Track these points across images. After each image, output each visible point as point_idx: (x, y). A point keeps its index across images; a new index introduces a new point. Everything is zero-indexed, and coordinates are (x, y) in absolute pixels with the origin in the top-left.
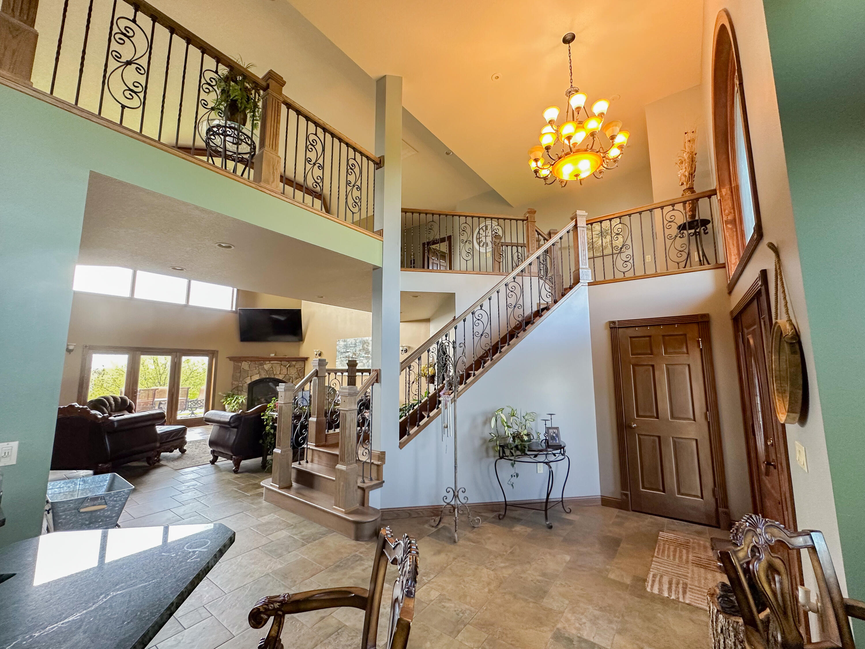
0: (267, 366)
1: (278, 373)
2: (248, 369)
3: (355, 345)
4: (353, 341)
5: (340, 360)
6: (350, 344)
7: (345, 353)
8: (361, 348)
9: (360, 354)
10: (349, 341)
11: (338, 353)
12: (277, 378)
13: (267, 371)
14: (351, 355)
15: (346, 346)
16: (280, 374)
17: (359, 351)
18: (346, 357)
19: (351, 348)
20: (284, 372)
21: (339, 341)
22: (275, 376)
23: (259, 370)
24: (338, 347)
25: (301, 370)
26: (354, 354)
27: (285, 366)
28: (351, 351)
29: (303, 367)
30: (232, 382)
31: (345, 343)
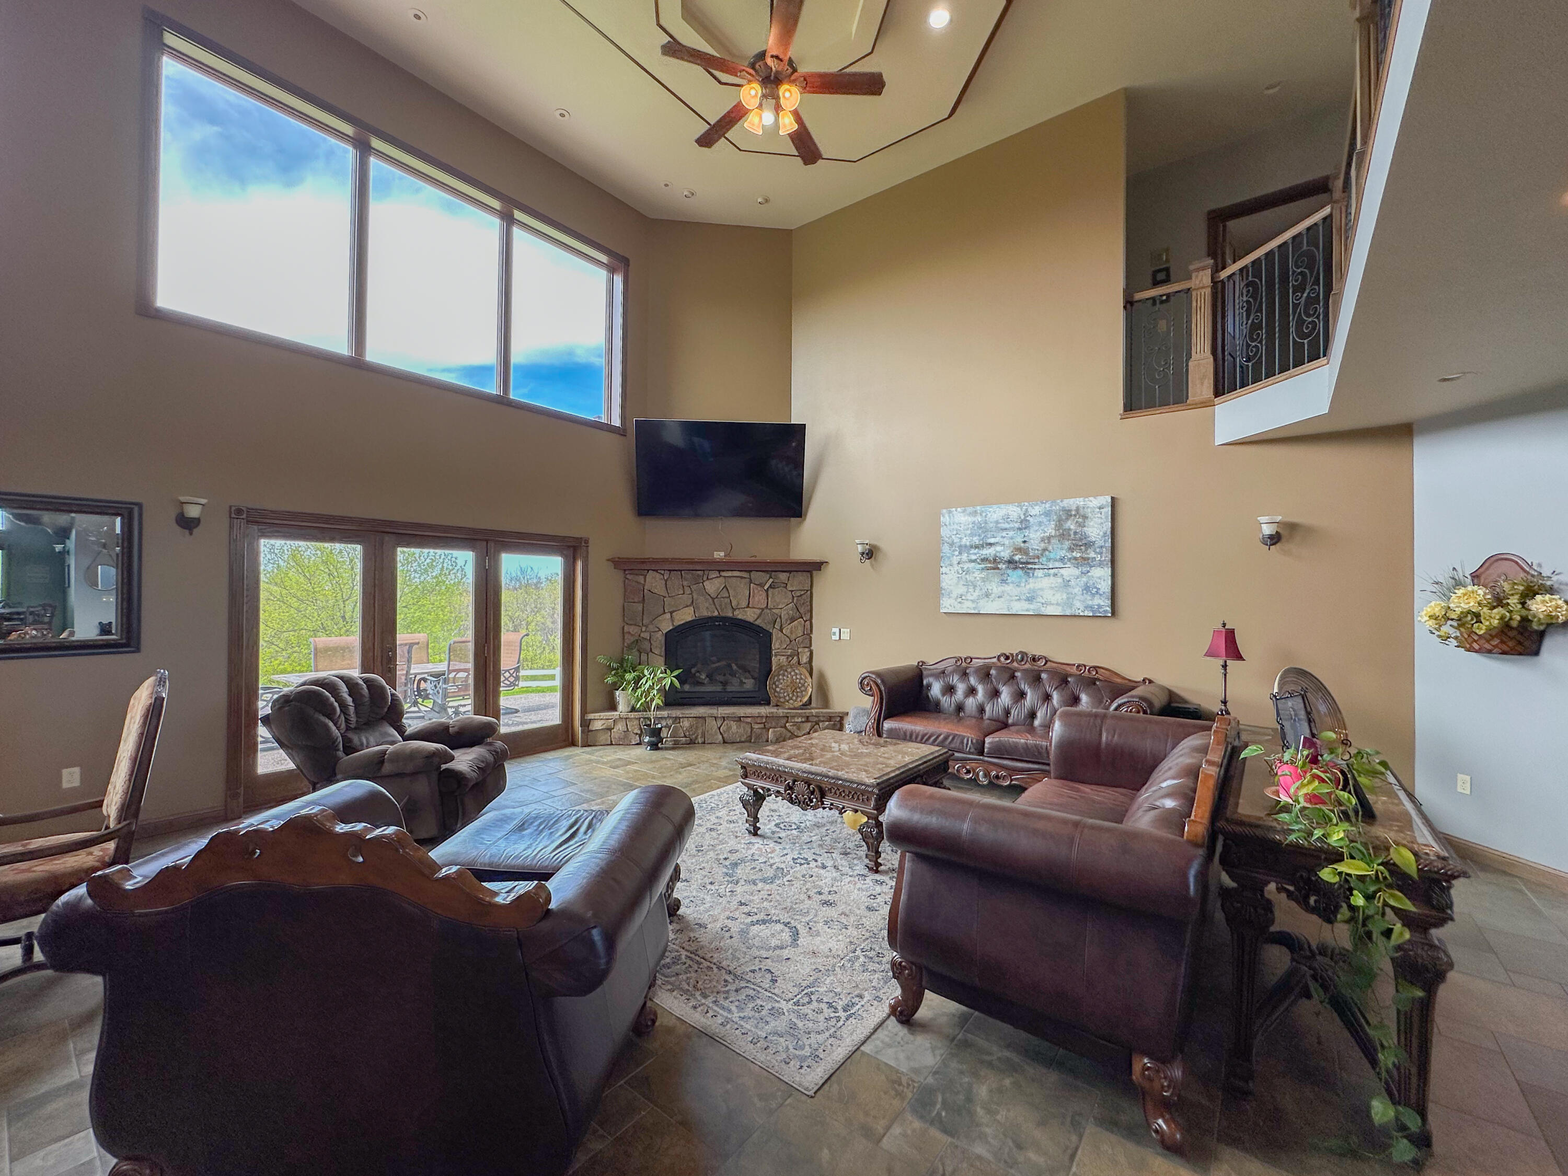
1: (744, 604)
2: (664, 593)
3: (1024, 524)
4: (1014, 511)
5: (956, 568)
6: (997, 522)
7: (976, 547)
8: (1050, 530)
9: (1045, 550)
10: (996, 513)
11: (946, 548)
12: (740, 617)
13: (713, 599)
14: (1006, 554)
15: (982, 528)
16: (748, 606)
17: (1043, 540)
18: (984, 560)
19: (1004, 534)
20: (758, 602)
21: (950, 512)
22: (736, 613)
23: (694, 594)
24: (945, 532)
25: (804, 597)
26: (1019, 550)
27: (761, 585)
28: (1006, 542)
29: (807, 587)
30: (623, 629)
31: (978, 518)
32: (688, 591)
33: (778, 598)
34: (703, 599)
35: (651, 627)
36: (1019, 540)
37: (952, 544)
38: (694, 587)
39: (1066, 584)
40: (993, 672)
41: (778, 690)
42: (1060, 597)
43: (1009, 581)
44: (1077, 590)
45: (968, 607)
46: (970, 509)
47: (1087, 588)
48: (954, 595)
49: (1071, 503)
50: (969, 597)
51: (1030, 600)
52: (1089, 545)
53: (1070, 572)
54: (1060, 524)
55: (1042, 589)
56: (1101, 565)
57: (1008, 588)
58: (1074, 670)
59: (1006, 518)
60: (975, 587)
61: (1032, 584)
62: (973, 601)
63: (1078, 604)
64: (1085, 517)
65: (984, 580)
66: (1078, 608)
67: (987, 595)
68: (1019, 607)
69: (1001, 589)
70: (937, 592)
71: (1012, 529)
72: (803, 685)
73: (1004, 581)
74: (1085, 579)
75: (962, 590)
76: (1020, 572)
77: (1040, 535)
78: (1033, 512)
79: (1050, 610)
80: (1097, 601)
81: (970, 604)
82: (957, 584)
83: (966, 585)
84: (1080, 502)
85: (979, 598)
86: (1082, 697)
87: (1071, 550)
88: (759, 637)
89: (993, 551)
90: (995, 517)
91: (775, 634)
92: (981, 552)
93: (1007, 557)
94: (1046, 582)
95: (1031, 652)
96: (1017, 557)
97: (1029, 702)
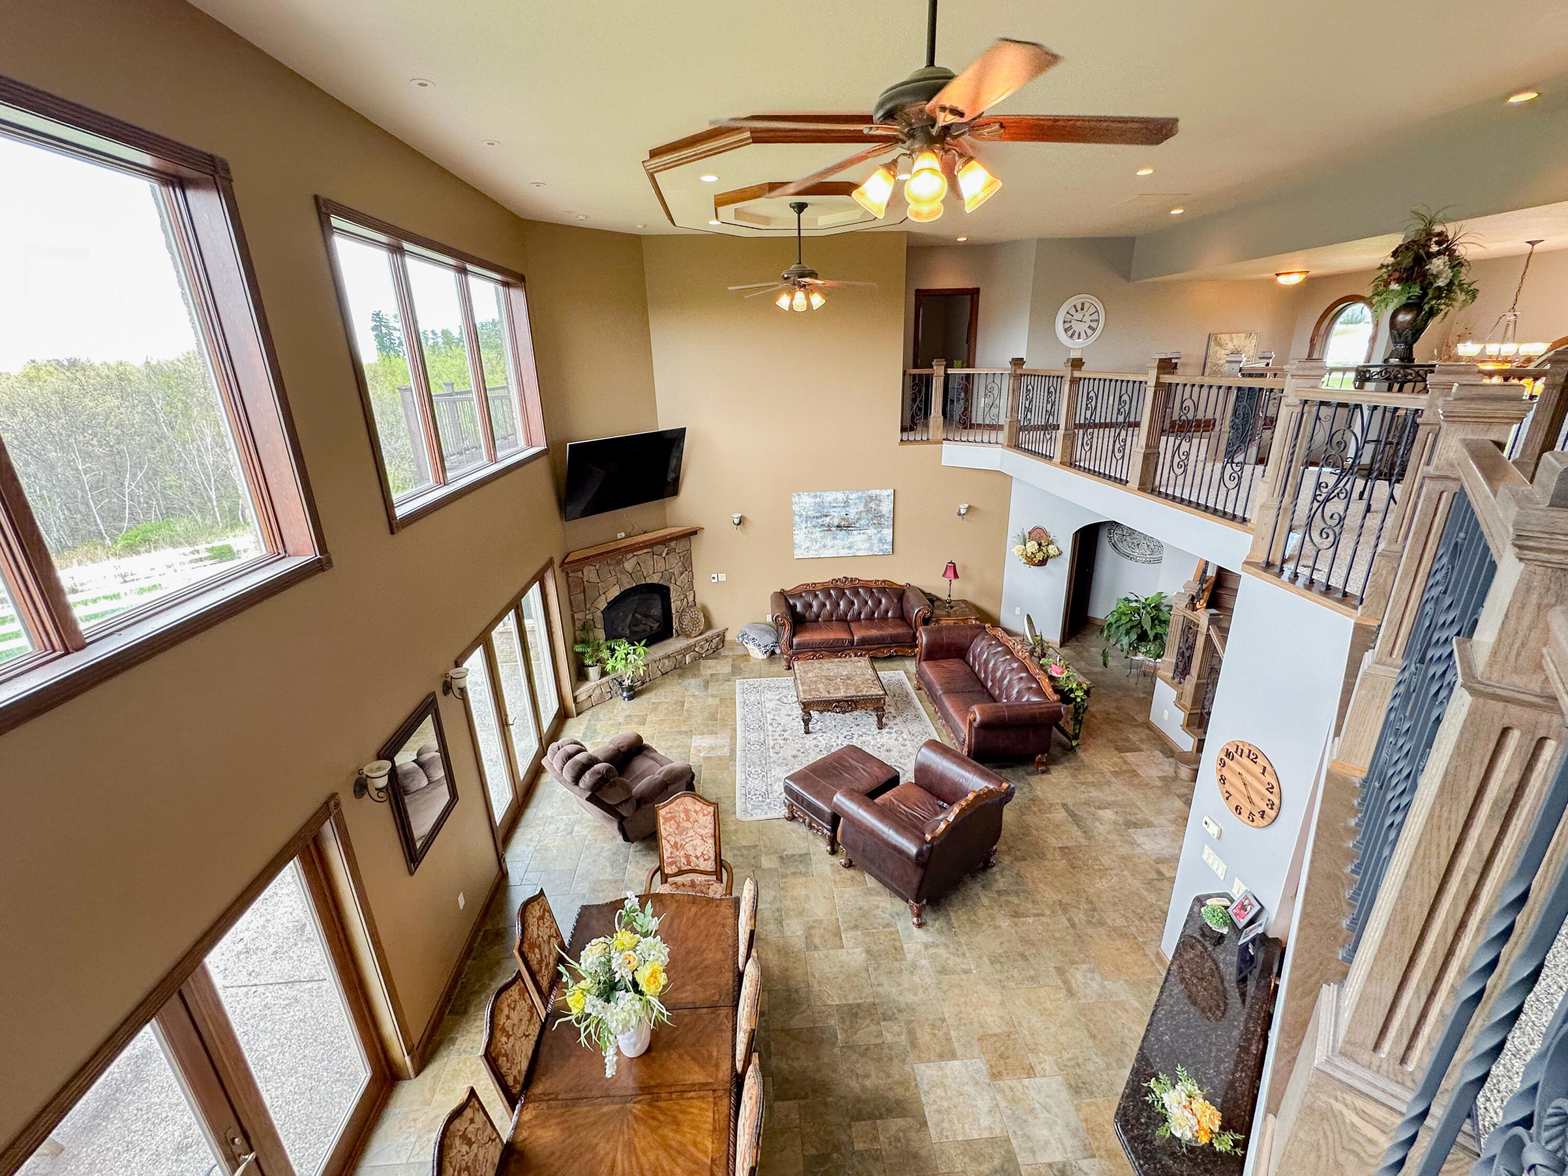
0: (629, 565)
1: (651, 572)
2: (598, 580)
3: (846, 504)
4: (840, 496)
5: (804, 530)
6: (830, 502)
7: (817, 518)
8: (861, 508)
9: (859, 519)
10: (829, 497)
11: (797, 519)
12: (649, 582)
13: (631, 574)
14: (836, 521)
15: (821, 505)
16: (654, 573)
17: (857, 513)
18: (823, 525)
19: (834, 510)
20: (661, 567)
21: (799, 495)
22: (647, 579)
23: (618, 574)
24: (796, 508)
25: (687, 555)
26: (844, 519)
27: (661, 555)
28: (836, 514)
29: (688, 547)
30: (573, 617)
31: (818, 500)
33: (672, 561)
34: (624, 576)
35: (592, 608)
36: (843, 513)
37: (801, 516)
38: (617, 569)
39: (870, 538)
40: (832, 592)
41: (684, 626)
42: (867, 545)
43: (838, 537)
44: (875, 541)
45: (812, 554)
46: (813, 494)
47: (880, 540)
48: (804, 547)
49: (873, 492)
50: (813, 548)
51: (849, 548)
52: (882, 516)
53: (872, 531)
54: (866, 505)
55: (856, 541)
56: (888, 527)
57: (836, 542)
58: (873, 585)
59: (836, 500)
60: (817, 542)
61: (851, 539)
62: (816, 550)
63: (876, 549)
64: (880, 501)
65: (822, 538)
66: (876, 551)
67: (825, 546)
68: (844, 552)
69: (833, 542)
70: (792, 546)
71: (839, 507)
72: (697, 617)
73: (834, 538)
74: (879, 535)
75: (808, 544)
76: (843, 532)
77: (855, 510)
78: (851, 497)
79: (860, 553)
80: (886, 546)
81: (814, 552)
82: (805, 540)
83: (811, 540)
84: (878, 492)
85: (819, 548)
86: (883, 601)
87: (872, 519)
88: (662, 592)
89: (827, 520)
90: (829, 499)
91: (672, 587)
92: (820, 521)
93: (836, 524)
94: (859, 537)
95: (849, 576)
96: (843, 523)
97: (856, 607)
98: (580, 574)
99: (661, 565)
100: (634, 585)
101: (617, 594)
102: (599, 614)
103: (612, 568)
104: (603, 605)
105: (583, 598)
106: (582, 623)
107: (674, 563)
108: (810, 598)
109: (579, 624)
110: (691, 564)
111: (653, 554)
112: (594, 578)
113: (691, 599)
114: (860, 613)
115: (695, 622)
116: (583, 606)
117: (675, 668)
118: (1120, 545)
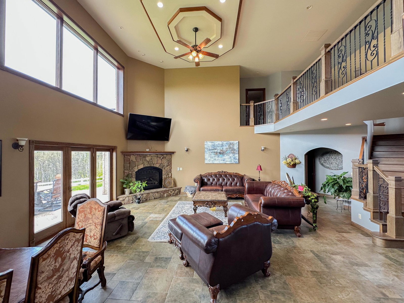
0: (148, 159)
2: (136, 161)
3: (222, 145)
4: (220, 143)
5: (208, 154)
6: (217, 145)
7: (213, 150)
8: (227, 147)
9: (226, 151)
10: (217, 143)
11: (206, 150)
12: (155, 166)
13: (148, 162)
14: (219, 151)
15: (214, 146)
16: (157, 163)
17: (226, 149)
18: (214, 152)
19: (218, 147)
20: (160, 162)
21: (207, 142)
22: (154, 165)
23: (143, 161)
24: (206, 146)
25: (170, 160)
26: (222, 150)
27: (160, 158)
28: (219, 149)
29: (170, 158)
30: (124, 171)
31: (213, 144)
32: (142, 160)
33: (164, 161)
34: (145, 162)
35: (132, 170)
36: (221, 148)
37: (207, 149)
38: (143, 159)
39: (231, 157)
40: (217, 175)
41: (166, 184)
42: (230, 160)
43: (220, 157)
44: (233, 159)
45: (211, 162)
46: (211, 142)
47: (234, 158)
48: (208, 160)
49: (232, 142)
50: (211, 160)
51: (224, 160)
52: (235, 150)
53: (231, 155)
54: (229, 146)
55: (226, 158)
56: (237, 154)
57: (219, 158)
58: (232, 174)
59: (219, 144)
60: (212, 158)
61: (224, 157)
62: (212, 161)
63: (233, 161)
64: (234, 145)
65: (214, 156)
66: (233, 162)
67: (215, 160)
68: (222, 162)
69: (218, 158)
70: (204, 159)
71: (220, 146)
72: (171, 182)
73: (218, 157)
74: (234, 156)
75: (210, 158)
76: (222, 155)
77: (225, 148)
78: (224, 143)
79: (228, 163)
80: (236, 161)
82: (209, 157)
84: (233, 142)
85: (213, 160)
86: (235, 179)
87: (231, 151)
88: (159, 171)
89: (216, 150)
90: (216, 144)
91: (163, 170)
92: (214, 151)
93: (219, 152)
94: (227, 157)
95: (224, 171)
96: (221, 152)
97: (226, 181)
98: (129, 157)
99: (160, 161)
100: (149, 166)
101: (142, 167)
102: (134, 173)
103: (141, 158)
104: (136, 170)
105: (129, 165)
106: (127, 174)
107: (165, 162)
108: (210, 177)
109: (126, 174)
110: (171, 164)
111: (157, 157)
112: (134, 160)
113: (170, 176)
114: (227, 183)
115: (170, 183)
116: (129, 168)
117: (160, 197)
118: (324, 164)
